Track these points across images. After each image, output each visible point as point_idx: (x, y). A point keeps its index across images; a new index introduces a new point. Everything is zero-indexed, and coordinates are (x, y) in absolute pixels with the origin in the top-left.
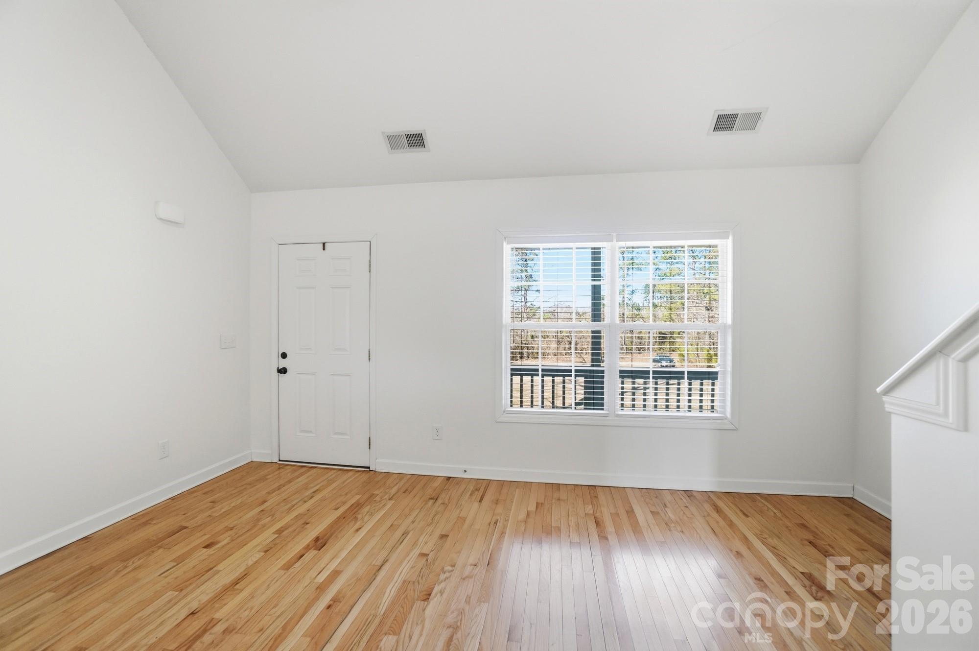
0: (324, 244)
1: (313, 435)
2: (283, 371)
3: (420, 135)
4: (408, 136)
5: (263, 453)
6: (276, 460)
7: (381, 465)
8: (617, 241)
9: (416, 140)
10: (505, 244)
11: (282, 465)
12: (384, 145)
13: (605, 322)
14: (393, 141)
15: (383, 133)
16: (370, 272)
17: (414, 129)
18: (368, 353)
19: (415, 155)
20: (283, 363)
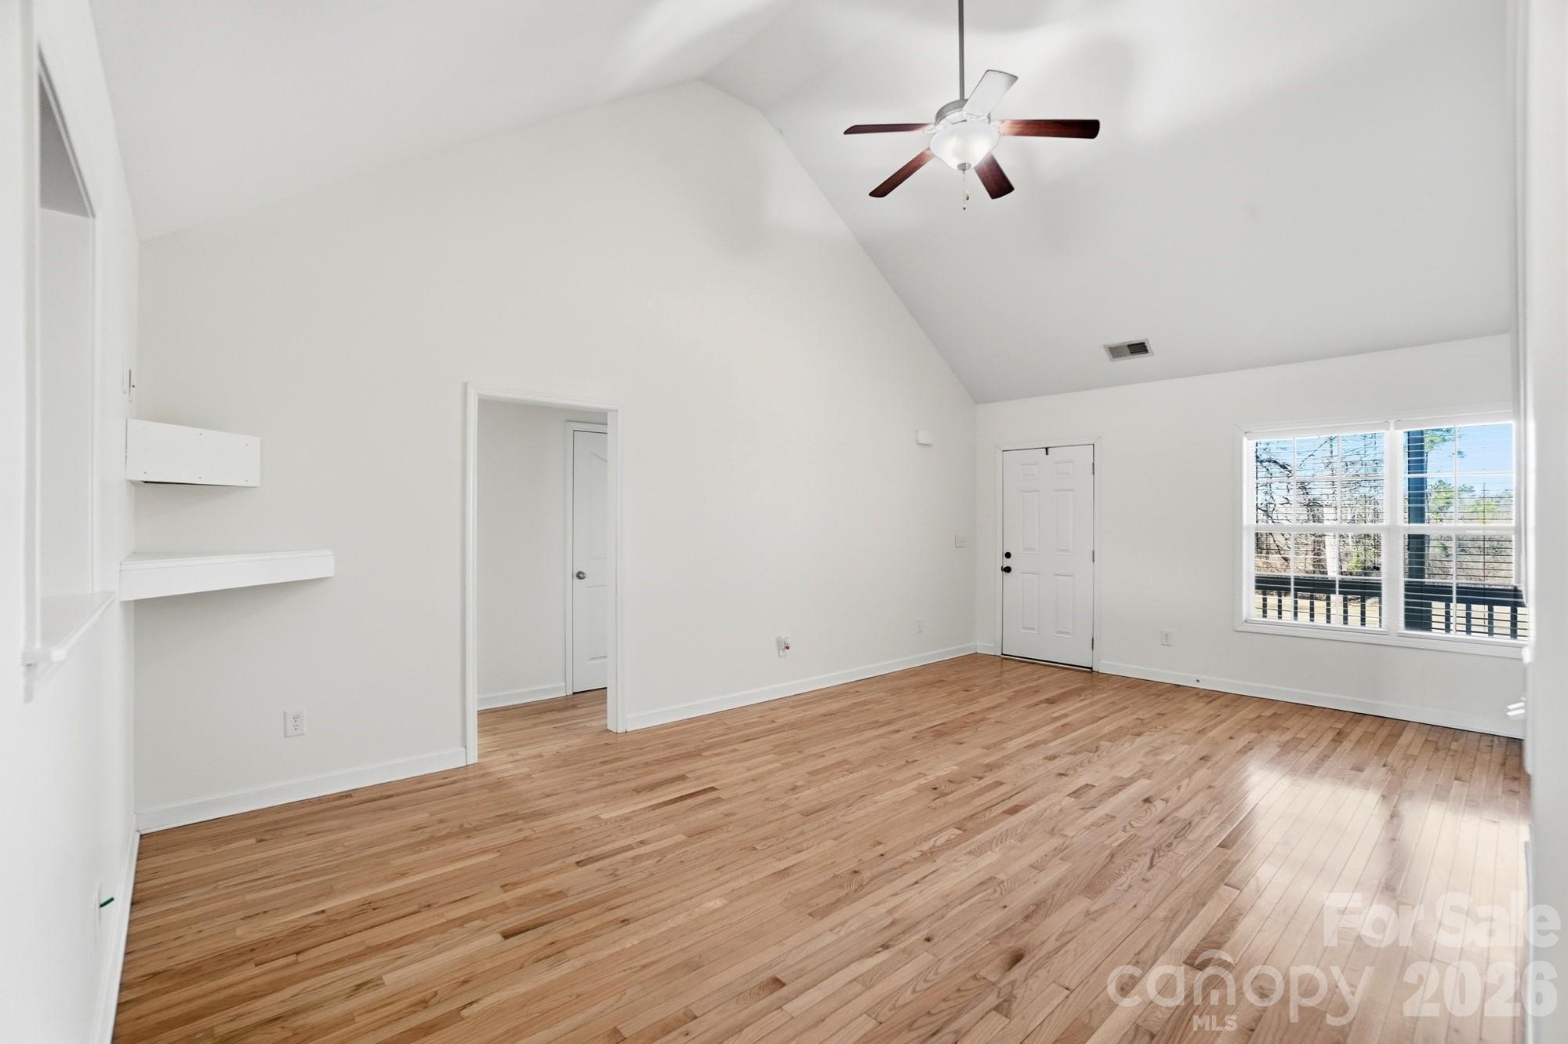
0: (1047, 449)
1: (1036, 632)
2: (1008, 570)
3: (1144, 343)
4: (1129, 346)
5: (986, 646)
6: (999, 654)
7: (1103, 666)
8: (1396, 429)
9: (1139, 348)
10: (1245, 440)
11: (1005, 658)
12: (1105, 355)
13: (1384, 523)
14: (1115, 352)
15: (1105, 346)
16: (1094, 473)
17: (1135, 339)
18: (1092, 554)
19: (1139, 360)
20: (1007, 563)
